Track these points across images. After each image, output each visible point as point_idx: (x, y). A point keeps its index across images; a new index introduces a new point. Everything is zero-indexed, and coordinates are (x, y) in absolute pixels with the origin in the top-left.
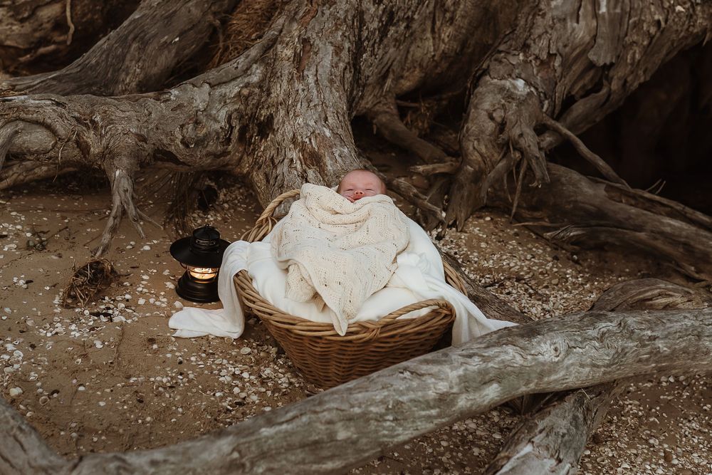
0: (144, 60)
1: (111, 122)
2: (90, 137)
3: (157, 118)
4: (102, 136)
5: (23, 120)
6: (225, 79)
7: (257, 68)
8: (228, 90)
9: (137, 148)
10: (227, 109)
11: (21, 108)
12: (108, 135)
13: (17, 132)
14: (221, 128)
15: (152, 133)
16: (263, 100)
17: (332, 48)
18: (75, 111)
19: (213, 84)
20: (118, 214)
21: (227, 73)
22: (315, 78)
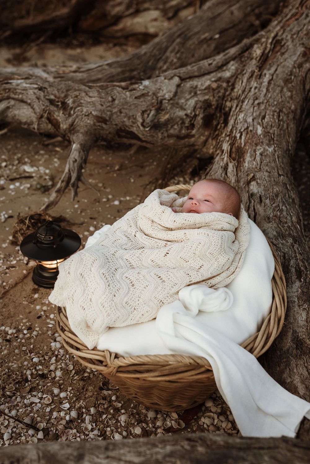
0: (182, 53)
1: (80, 105)
2: (59, 116)
3: (120, 104)
4: (70, 115)
5: (13, 99)
6: (196, 74)
7: (233, 65)
8: (200, 83)
9: (94, 127)
10: (196, 99)
11: (12, 90)
12: (75, 115)
13: (8, 108)
14: (186, 115)
15: (115, 116)
16: (227, 93)
17: (303, 49)
18: (52, 94)
19: (183, 77)
20: (65, 179)
21: (200, 68)
22: (271, 78)
